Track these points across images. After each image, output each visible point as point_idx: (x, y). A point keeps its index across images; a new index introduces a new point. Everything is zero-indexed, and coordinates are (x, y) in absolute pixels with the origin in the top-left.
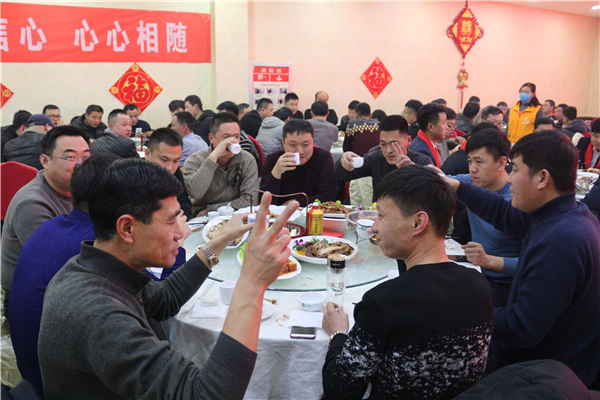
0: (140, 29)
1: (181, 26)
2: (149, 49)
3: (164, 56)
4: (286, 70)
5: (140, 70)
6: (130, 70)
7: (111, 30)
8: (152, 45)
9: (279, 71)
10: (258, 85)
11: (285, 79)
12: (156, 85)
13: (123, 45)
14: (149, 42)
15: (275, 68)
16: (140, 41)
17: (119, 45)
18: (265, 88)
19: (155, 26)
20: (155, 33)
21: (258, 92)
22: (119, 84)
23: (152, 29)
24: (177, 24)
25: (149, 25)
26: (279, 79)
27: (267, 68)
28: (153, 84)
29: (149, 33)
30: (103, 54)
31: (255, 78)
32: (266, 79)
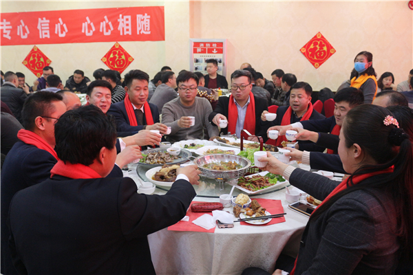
0: (120, 20)
1: (146, 16)
2: (126, 33)
3: (135, 37)
4: (220, 44)
5: (120, 46)
6: (114, 46)
7: (102, 21)
8: (128, 30)
9: (215, 45)
10: (197, 56)
11: (220, 51)
12: (130, 56)
13: (110, 31)
14: (126, 28)
15: (211, 44)
16: (120, 28)
17: (107, 31)
18: (203, 58)
19: (129, 17)
20: (129, 22)
21: (197, 61)
22: (107, 56)
23: (127, 20)
24: (144, 15)
25: (125, 17)
26: (215, 51)
27: (205, 43)
28: (127, 56)
29: (126, 22)
30: (98, 37)
31: (195, 51)
32: (203, 51)
